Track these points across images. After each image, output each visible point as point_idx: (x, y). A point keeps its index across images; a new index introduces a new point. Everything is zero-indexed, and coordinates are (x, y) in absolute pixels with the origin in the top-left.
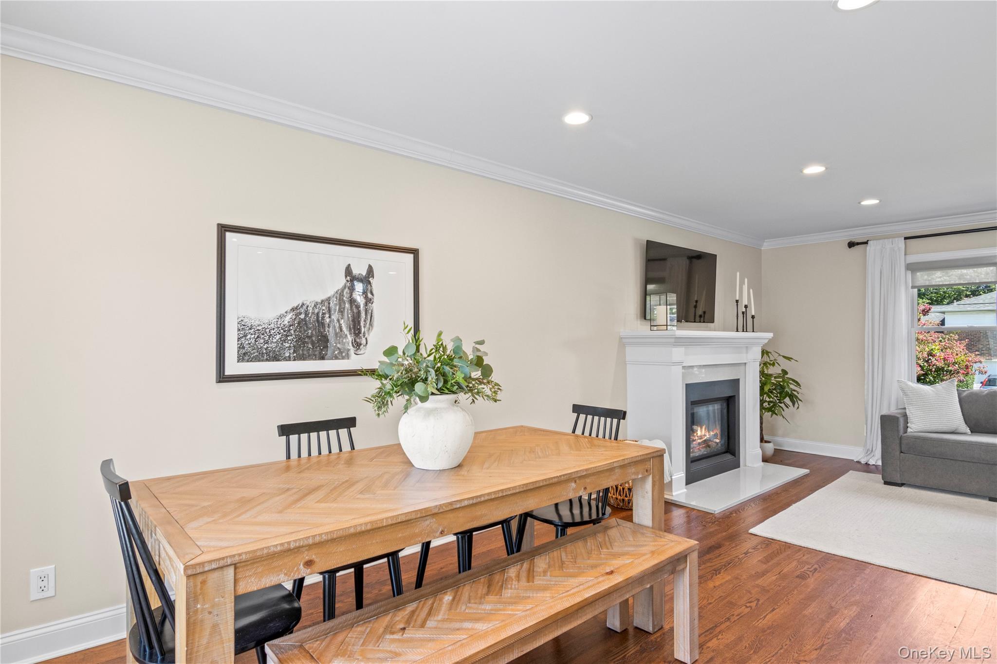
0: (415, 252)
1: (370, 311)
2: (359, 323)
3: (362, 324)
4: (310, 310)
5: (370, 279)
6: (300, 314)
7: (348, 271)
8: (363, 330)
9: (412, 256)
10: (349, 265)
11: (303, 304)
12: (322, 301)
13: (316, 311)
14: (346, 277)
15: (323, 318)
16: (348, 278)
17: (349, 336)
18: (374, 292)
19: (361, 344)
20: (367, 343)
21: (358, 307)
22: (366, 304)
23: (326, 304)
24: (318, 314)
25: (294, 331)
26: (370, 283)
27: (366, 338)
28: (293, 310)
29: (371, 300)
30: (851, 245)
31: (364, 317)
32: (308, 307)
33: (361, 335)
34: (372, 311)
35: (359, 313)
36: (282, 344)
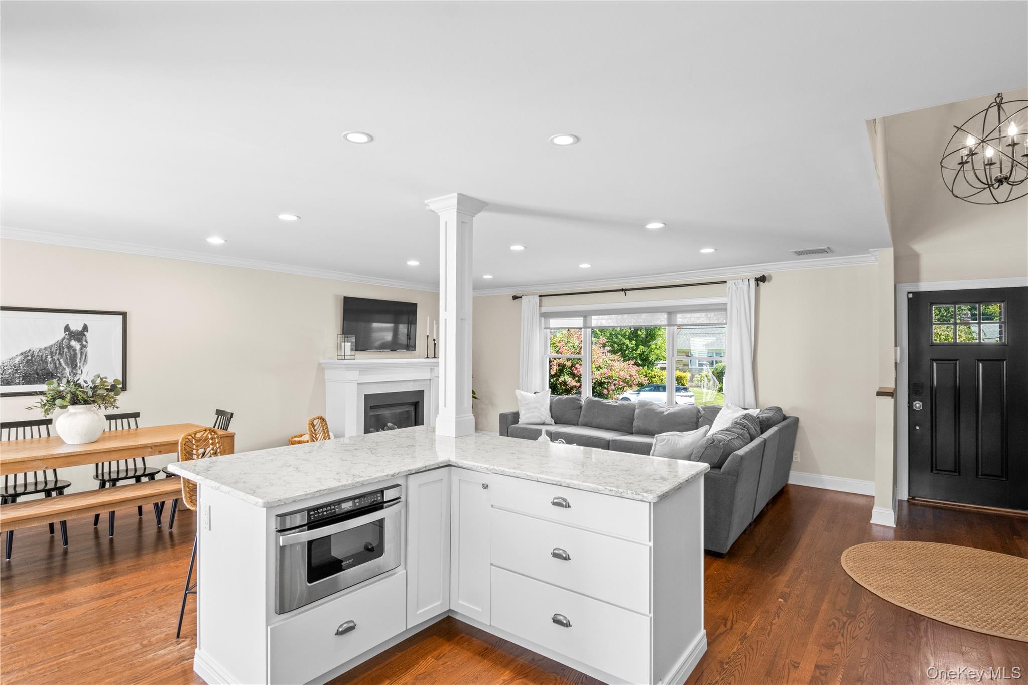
0: (124, 314)
1: (85, 353)
2: (76, 361)
3: (78, 361)
4: (36, 354)
5: (85, 333)
6: (28, 356)
7: (67, 328)
8: (79, 365)
9: (121, 316)
10: (68, 325)
11: (30, 350)
12: (45, 348)
13: (40, 354)
14: (65, 332)
15: (46, 358)
16: (67, 333)
17: (67, 369)
18: (88, 341)
19: (77, 374)
20: (82, 373)
21: (75, 350)
22: (81, 349)
23: (49, 349)
24: (42, 356)
25: (23, 367)
26: (85, 335)
27: (81, 370)
28: (22, 354)
29: (85, 346)
30: (515, 297)
31: (80, 356)
32: (33, 352)
33: (78, 368)
34: (86, 353)
35: (75, 355)
36: (13, 375)
